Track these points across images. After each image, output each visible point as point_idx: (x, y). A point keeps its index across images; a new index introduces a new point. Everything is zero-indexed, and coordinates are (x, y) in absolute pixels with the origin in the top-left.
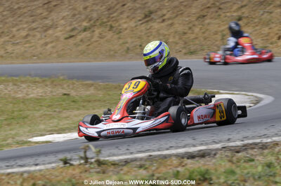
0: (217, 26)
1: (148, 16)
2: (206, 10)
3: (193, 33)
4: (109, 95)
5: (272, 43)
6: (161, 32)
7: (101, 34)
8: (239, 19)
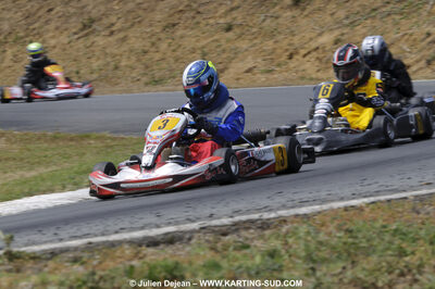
0: (194, 40)
1: (88, 27)
2: (177, 16)
3: (157, 52)
4: (29, 150)
5: (279, 65)
6: (108, 51)
7: (15, 56)
8: (229, 29)
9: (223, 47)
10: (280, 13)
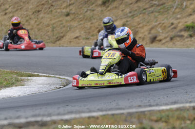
0: (49, 19)
3: (29, 25)
6: (3, 23)
8: (68, 15)
9: (64, 25)
10: (95, 8)
